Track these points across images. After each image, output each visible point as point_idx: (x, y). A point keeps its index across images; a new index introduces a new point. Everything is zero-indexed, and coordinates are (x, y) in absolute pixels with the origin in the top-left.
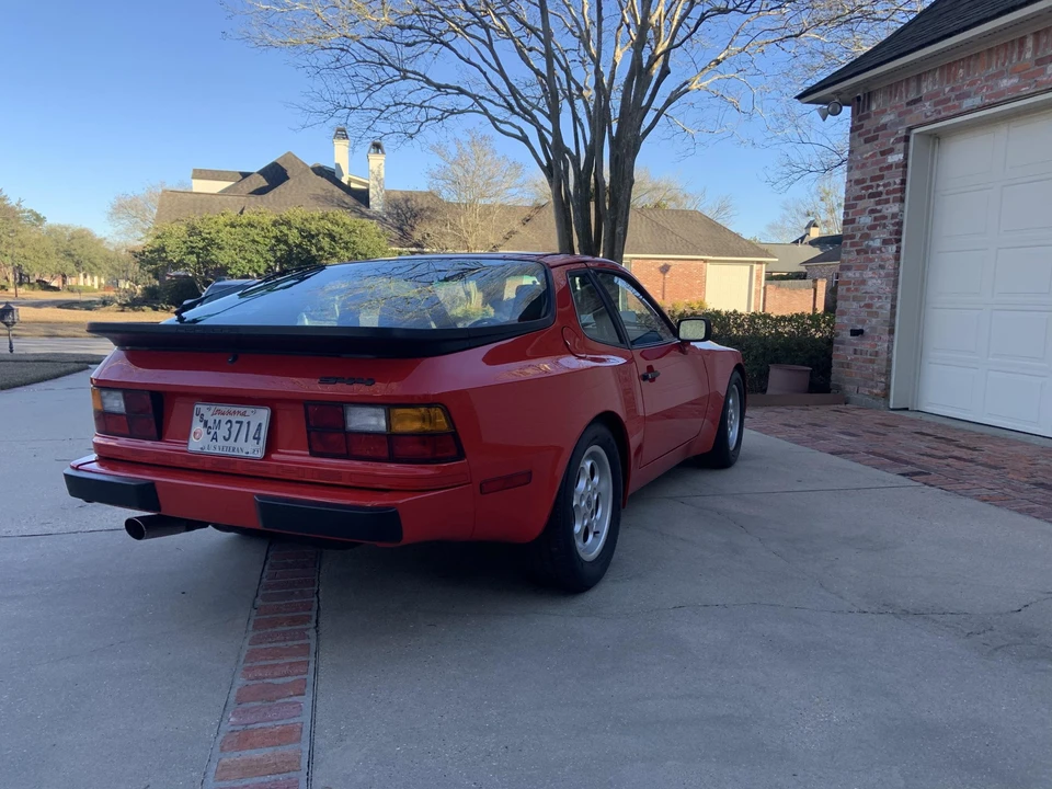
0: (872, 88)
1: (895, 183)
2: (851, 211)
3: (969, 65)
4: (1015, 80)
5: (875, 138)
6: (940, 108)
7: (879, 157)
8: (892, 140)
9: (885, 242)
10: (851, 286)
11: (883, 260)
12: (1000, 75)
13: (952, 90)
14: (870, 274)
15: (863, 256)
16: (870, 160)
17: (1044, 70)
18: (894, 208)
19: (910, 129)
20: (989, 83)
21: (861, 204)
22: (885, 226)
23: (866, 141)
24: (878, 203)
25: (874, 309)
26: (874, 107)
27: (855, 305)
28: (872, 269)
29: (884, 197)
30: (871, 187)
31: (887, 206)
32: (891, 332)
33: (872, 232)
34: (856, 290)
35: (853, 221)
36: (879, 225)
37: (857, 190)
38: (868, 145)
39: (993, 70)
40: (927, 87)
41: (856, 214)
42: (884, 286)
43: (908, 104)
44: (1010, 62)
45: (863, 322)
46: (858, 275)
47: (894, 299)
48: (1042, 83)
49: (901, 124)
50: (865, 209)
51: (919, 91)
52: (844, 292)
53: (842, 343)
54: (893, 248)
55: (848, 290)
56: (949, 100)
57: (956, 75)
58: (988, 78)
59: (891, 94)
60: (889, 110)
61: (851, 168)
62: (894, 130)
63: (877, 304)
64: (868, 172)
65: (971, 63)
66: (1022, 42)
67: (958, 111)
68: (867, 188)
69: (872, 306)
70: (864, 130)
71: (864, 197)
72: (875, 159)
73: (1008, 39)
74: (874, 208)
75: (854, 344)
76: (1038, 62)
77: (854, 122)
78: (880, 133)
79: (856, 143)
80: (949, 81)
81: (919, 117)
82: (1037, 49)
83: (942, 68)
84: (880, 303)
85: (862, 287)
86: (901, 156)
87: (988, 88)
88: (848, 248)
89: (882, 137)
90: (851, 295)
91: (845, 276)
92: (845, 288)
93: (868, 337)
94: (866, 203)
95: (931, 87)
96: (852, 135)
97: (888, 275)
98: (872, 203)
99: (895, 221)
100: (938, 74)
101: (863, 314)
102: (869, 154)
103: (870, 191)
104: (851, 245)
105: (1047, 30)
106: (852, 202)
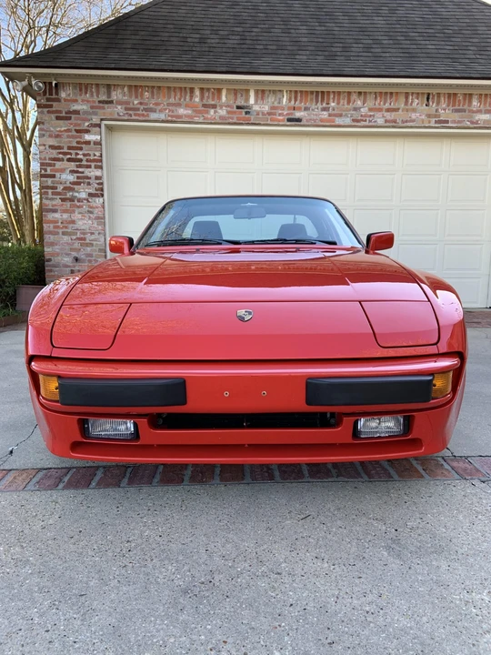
0: (61, 80)
1: (95, 155)
2: (49, 169)
3: (153, 92)
4: (190, 112)
5: (70, 118)
6: (131, 112)
7: (74, 133)
8: (87, 124)
9: (91, 195)
10: (60, 224)
11: (91, 207)
12: (179, 105)
13: (141, 103)
14: (80, 216)
15: (68, 204)
16: (65, 134)
17: (207, 112)
18: (98, 173)
19: (102, 120)
20: (170, 108)
21: (58, 165)
22: (89, 184)
23: (58, 118)
24: (77, 166)
25: (88, 241)
26: (63, 95)
27: (66, 238)
28: (80, 213)
30: (71, 154)
31: (89, 169)
33: (76, 187)
34: (66, 227)
35: (54, 176)
36: (84, 183)
37: (54, 153)
38: (60, 121)
39: (172, 100)
40: (116, 95)
41: (53, 170)
42: (95, 225)
43: (100, 102)
44: (185, 100)
45: (78, 251)
46: (65, 216)
48: (207, 119)
49: (96, 114)
50: (64, 169)
51: (109, 95)
52: (52, 229)
53: (55, 266)
54: (99, 201)
55: (56, 227)
56: (138, 109)
57: (142, 95)
58: (169, 104)
59: (81, 90)
60: (80, 101)
61: (44, 135)
62: (89, 117)
63: (89, 237)
64: (65, 141)
65: (155, 91)
66: (192, 90)
67: (147, 118)
68: (65, 154)
69: (85, 239)
70: (54, 109)
71: (63, 160)
72: (70, 134)
73: (183, 85)
74: (76, 169)
75: (69, 266)
76: (204, 106)
77: (40, 100)
78: (73, 116)
79: (46, 117)
80: (136, 97)
81: (111, 114)
82: (202, 98)
83: (130, 87)
84: (93, 237)
85: (71, 225)
86: (99, 137)
87: (170, 111)
88: (50, 196)
89: (76, 119)
90: (60, 231)
91: (51, 216)
92: (52, 225)
93: (84, 261)
94: (65, 164)
95: (120, 96)
96: (40, 110)
97: (98, 218)
98: (72, 165)
99: (98, 181)
100: (126, 89)
101: (77, 245)
102: (63, 129)
103: (69, 156)
104: (53, 194)
105: (208, 90)
106: (48, 161)
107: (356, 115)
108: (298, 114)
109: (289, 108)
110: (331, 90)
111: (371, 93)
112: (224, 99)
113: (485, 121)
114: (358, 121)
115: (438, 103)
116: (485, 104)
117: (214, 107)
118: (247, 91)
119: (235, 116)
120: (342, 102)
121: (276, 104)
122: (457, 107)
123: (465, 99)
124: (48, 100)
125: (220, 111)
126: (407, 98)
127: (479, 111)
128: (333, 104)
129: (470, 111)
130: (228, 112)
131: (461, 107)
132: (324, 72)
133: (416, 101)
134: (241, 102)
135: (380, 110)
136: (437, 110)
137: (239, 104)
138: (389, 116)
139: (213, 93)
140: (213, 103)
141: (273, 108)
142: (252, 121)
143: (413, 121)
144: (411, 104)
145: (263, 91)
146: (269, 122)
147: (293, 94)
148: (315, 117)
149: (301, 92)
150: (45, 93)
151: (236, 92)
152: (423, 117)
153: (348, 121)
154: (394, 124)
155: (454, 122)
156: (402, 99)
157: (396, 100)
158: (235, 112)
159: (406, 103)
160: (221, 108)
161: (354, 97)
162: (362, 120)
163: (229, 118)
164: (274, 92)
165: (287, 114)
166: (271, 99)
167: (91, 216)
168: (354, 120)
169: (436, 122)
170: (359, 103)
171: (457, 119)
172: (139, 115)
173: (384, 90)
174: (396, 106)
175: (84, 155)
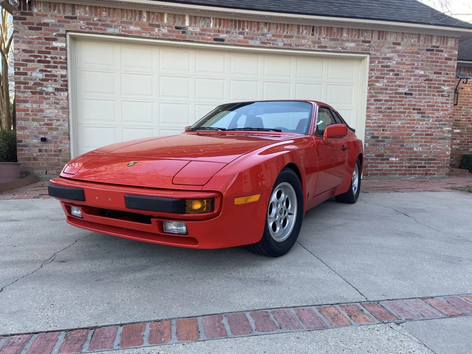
1: (61, 58)
2: (22, 68)
3: (109, 12)
5: (41, 29)
6: (91, 27)
7: (44, 41)
8: (54, 34)
9: (57, 90)
10: (30, 112)
11: (57, 99)
12: (131, 23)
13: (99, 20)
14: (47, 106)
15: (38, 96)
16: (36, 41)
17: (153, 30)
18: (64, 72)
19: (67, 31)
20: (123, 25)
21: (30, 65)
22: (55, 81)
23: (30, 28)
24: (48, 67)
25: (54, 126)
26: (35, 10)
27: (35, 124)
28: (47, 104)
30: (41, 57)
31: (55, 69)
32: (68, 139)
33: (44, 83)
34: (35, 115)
35: (26, 74)
36: (51, 80)
37: (27, 56)
38: (33, 31)
39: (124, 19)
40: (79, 13)
41: (26, 69)
42: (61, 114)
43: (66, 17)
44: (135, 20)
45: (46, 133)
46: (35, 106)
47: (69, 122)
48: (153, 35)
49: (63, 27)
50: (35, 69)
51: (74, 13)
52: (23, 116)
53: (25, 146)
54: (64, 94)
55: (27, 115)
56: (97, 25)
57: (100, 14)
58: (122, 22)
59: (50, 7)
60: (49, 16)
61: (18, 41)
62: (57, 29)
63: (55, 123)
64: (36, 47)
65: (111, 11)
66: (141, 13)
67: (104, 32)
68: (36, 56)
69: (51, 124)
70: (27, 21)
71: (34, 61)
72: (41, 41)
73: (133, 9)
74: (45, 69)
75: (38, 147)
76: (150, 25)
77: (16, 14)
78: (43, 27)
79: (21, 27)
80: (96, 15)
81: (75, 27)
82: (148, 19)
83: (91, 7)
84: (58, 123)
85: (40, 113)
86: (64, 45)
87: (122, 27)
88: (22, 90)
89: (45, 30)
90: (31, 118)
91: (22, 106)
92: (23, 113)
93: (51, 142)
94: (36, 65)
95: (83, 14)
96: (15, 21)
97: (63, 108)
98: (42, 66)
99: (63, 79)
100: (87, 9)
101: (44, 129)
102: (34, 37)
103: (39, 59)
104: (25, 88)
105: (153, 13)
106: (21, 62)
107: (264, 39)
108: (222, 36)
109: (215, 31)
110: (245, 19)
111: (274, 23)
112: (166, 21)
113: (351, 48)
114: (265, 43)
115: (320, 34)
116: (351, 36)
117: (158, 26)
118: (184, 16)
119: (174, 34)
120: (253, 29)
121: (205, 27)
122: (332, 37)
123: (338, 32)
124: (22, 14)
125: (163, 30)
126: (299, 29)
127: (348, 41)
128: (247, 30)
129: (341, 40)
130: (169, 31)
131: (335, 37)
132: (241, 6)
133: (305, 32)
134: (178, 24)
135: (280, 36)
136: (319, 39)
137: (177, 25)
138: (287, 41)
139: (157, 16)
140: (157, 23)
141: (203, 30)
142: (187, 39)
143: (303, 45)
144: (302, 34)
145: (195, 17)
146: (200, 40)
147: (218, 20)
148: (234, 39)
149: (224, 19)
150: (19, 8)
151: (175, 16)
152: (310, 43)
153: (258, 43)
154: (290, 47)
155: (331, 47)
156: (296, 30)
157: (291, 30)
158: (174, 31)
159: (298, 32)
160: (164, 27)
161: (262, 26)
162: (268, 43)
163: (169, 35)
164: (204, 18)
165: (214, 35)
166: (202, 23)
167: (57, 106)
168: (262, 43)
169: (319, 47)
170: (266, 30)
171: (333, 45)
172: (98, 29)
173: (283, 22)
174: (291, 34)
175: (52, 58)
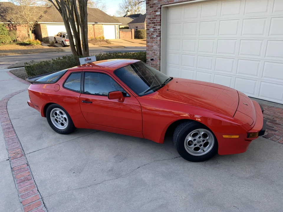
1: (158, 20)
6: (168, 1)
7: (154, 12)
8: (157, 8)
9: (157, 36)
11: (157, 41)
15: (152, 39)
16: (152, 13)
18: (159, 27)
19: (161, 5)
21: (150, 25)
22: (157, 32)
24: (155, 25)
25: (156, 54)
27: (151, 52)
28: (154, 43)
29: (156, 24)
31: (157, 26)
32: (160, 60)
33: (154, 33)
34: (151, 48)
35: (149, 29)
36: (155, 31)
37: (149, 21)
38: (151, 8)
41: (149, 27)
42: (157, 48)
45: (153, 57)
46: (151, 44)
47: (160, 51)
49: (159, 3)
50: (151, 27)
53: (148, 62)
54: (159, 38)
55: (149, 48)
61: (147, 15)
62: (157, 5)
63: (156, 52)
64: (152, 16)
67: (173, 2)
68: (152, 21)
70: (150, 4)
71: (151, 23)
74: (154, 26)
75: (151, 62)
78: (154, 6)
79: (148, 7)
81: (163, 2)
86: (160, 13)
88: (148, 37)
91: (148, 44)
93: (154, 61)
94: (152, 25)
96: (147, 5)
97: (159, 45)
99: (159, 31)
101: (153, 55)
102: (151, 11)
106: (148, 24)
167: (157, 44)
172: (171, 1)
